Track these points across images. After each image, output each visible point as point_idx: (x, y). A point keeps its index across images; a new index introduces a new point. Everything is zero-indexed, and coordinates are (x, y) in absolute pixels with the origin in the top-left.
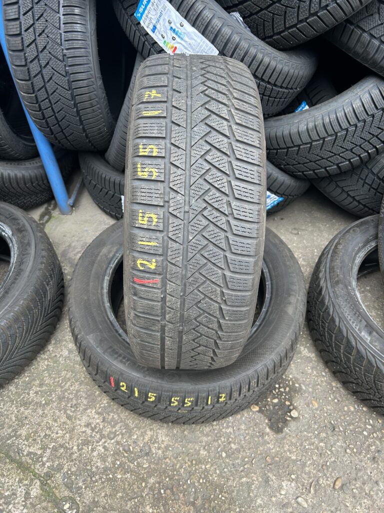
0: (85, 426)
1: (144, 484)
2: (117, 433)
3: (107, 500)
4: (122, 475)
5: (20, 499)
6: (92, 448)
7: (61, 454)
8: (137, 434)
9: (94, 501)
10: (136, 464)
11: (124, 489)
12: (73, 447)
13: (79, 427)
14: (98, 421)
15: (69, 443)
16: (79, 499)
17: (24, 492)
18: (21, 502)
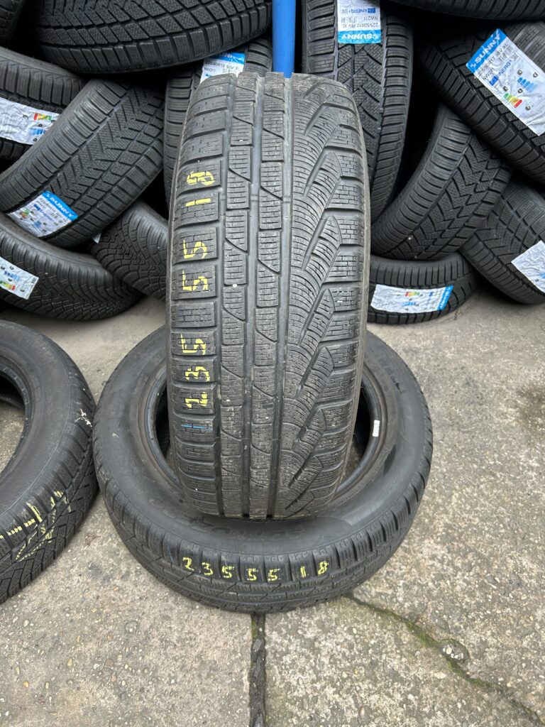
0: (430, 559)
1: (532, 618)
2: (473, 564)
3: (496, 639)
4: (500, 609)
5: (392, 646)
6: (451, 583)
7: (417, 592)
8: (496, 564)
9: (481, 640)
10: (512, 597)
11: (510, 624)
12: (427, 583)
13: (423, 560)
14: (443, 552)
15: (420, 580)
16: (463, 640)
17: (392, 639)
18: (393, 650)
